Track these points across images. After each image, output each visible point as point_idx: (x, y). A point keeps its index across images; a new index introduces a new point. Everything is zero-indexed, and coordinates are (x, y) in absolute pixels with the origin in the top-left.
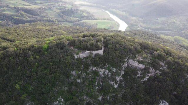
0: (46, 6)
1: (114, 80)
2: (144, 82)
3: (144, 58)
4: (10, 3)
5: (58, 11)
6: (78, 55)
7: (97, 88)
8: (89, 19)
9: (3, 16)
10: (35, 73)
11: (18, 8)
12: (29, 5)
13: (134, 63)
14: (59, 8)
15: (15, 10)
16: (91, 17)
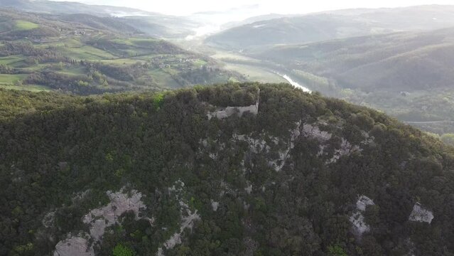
0: (149, 61)
1: (275, 157)
2: (331, 166)
3: (331, 122)
4: (72, 54)
5: (174, 72)
6: (214, 114)
7: (244, 170)
9: (56, 80)
10: (139, 139)
11: (89, 64)
12: (113, 59)
13: (312, 130)
14: (177, 65)
15: (83, 67)
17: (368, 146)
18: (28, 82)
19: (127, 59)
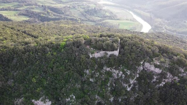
0: (71, 5)
1: (127, 82)
2: (159, 88)
3: (161, 62)
4: (39, 2)
5: (82, 10)
6: (93, 55)
7: (109, 89)
8: (112, 19)
9: (32, 14)
10: (51, 69)
11: (45, 6)
12: (56, 4)
13: (150, 67)
14: (83, 7)
15: (43, 8)
16: (114, 17)
17: (182, 77)
18: (20, 14)
19: (62, 4)
